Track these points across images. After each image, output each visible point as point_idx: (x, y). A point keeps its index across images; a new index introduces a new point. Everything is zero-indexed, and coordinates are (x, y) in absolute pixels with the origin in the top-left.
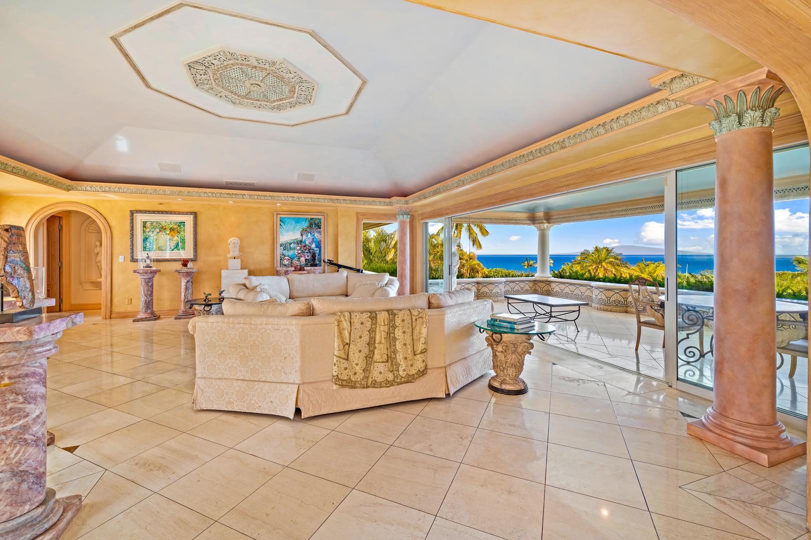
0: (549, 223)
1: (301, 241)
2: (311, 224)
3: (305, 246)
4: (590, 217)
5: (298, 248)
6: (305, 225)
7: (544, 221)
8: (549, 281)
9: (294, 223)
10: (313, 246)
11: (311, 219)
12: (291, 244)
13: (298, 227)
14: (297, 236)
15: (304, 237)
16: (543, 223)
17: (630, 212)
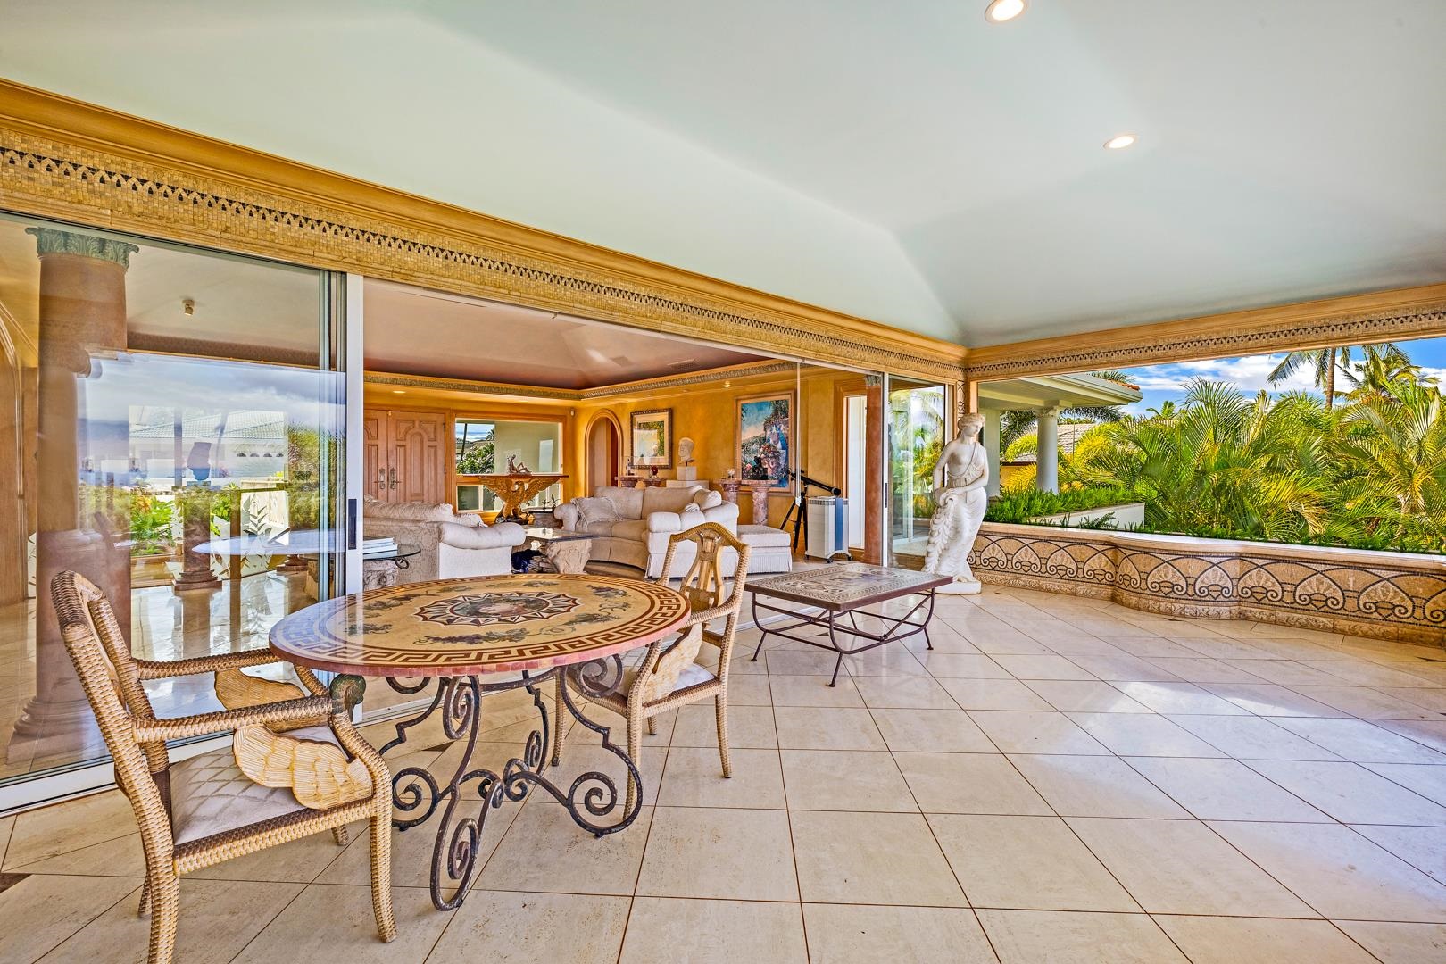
1: (764, 439)
2: (776, 410)
3: (769, 447)
5: (761, 450)
6: (769, 411)
9: (756, 411)
10: (779, 446)
11: (777, 402)
12: (753, 444)
13: (761, 418)
14: (760, 431)
15: (768, 432)
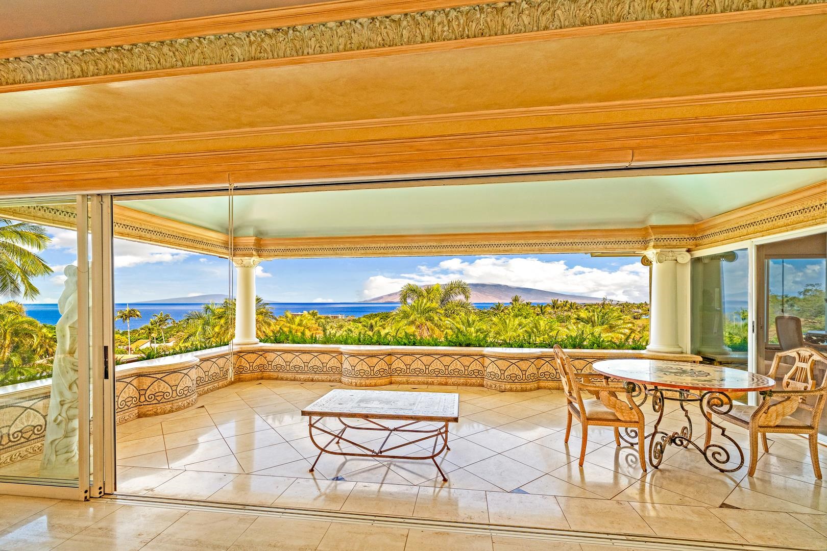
0: (260, 256)
4: (332, 252)
7: (254, 253)
8: (263, 350)
16: (251, 255)
17: (391, 251)
